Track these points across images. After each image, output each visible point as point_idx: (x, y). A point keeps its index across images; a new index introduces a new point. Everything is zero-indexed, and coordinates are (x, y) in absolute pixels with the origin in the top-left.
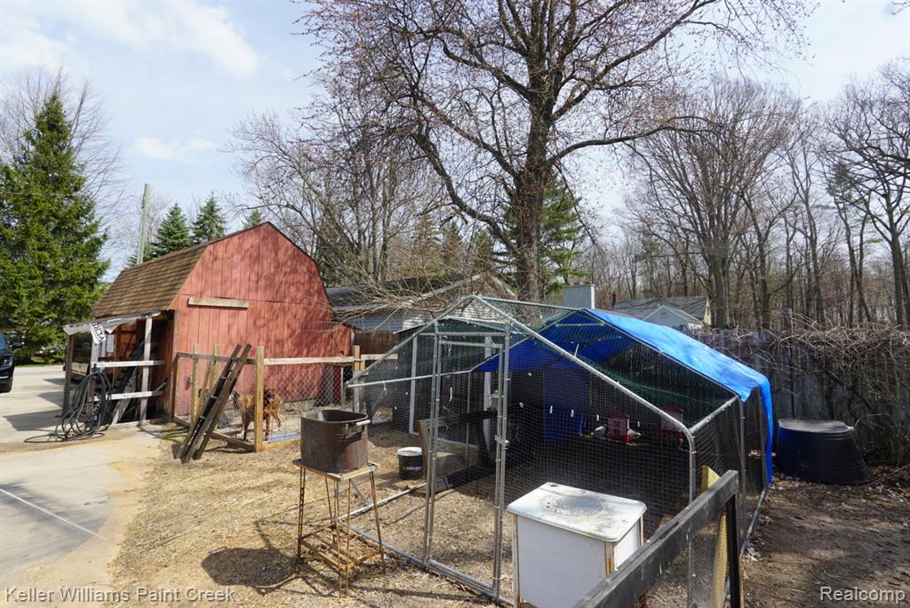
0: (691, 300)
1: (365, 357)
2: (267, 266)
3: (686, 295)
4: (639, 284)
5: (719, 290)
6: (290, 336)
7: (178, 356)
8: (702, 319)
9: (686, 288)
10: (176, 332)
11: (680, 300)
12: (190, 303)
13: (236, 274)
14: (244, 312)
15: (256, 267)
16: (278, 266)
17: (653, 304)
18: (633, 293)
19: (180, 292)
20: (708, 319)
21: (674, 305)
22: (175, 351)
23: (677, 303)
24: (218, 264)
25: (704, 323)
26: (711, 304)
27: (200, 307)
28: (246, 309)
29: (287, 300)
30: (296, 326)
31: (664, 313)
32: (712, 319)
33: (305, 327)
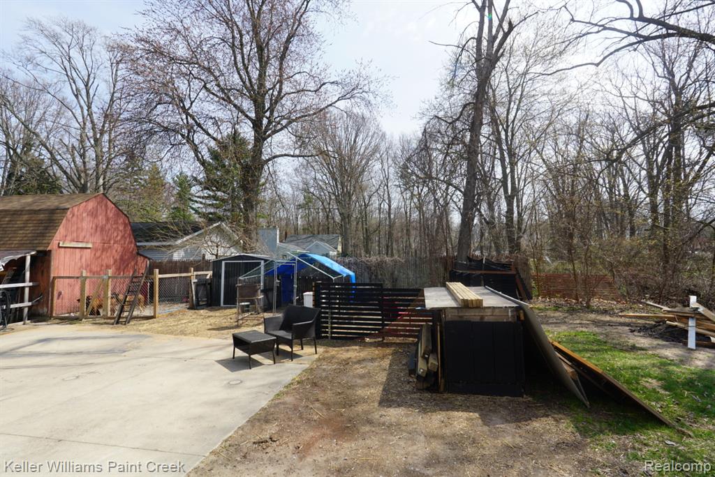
0: (331, 236)
1: (195, 273)
2: (101, 219)
3: (328, 234)
4: (299, 223)
5: (346, 232)
6: (114, 263)
7: (54, 278)
8: (336, 248)
9: (328, 228)
10: (52, 264)
11: (325, 236)
12: (60, 245)
13: (85, 225)
14: (89, 250)
15: (96, 221)
16: (108, 220)
17: (310, 239)
18: (296, 229)
19: (55, 238)
20: (340, 248)
21: (322, 240)
22: (52, 275)
23: (324, 238)
24: (75, 218)
25: (338, 251)
26: (342, 239)
27: (65, 247)
28: (90, 248)
29: (112, 242)
30: (118, 257)
31: (317, 246)
32: (342, 248)
33: (122, 258)
